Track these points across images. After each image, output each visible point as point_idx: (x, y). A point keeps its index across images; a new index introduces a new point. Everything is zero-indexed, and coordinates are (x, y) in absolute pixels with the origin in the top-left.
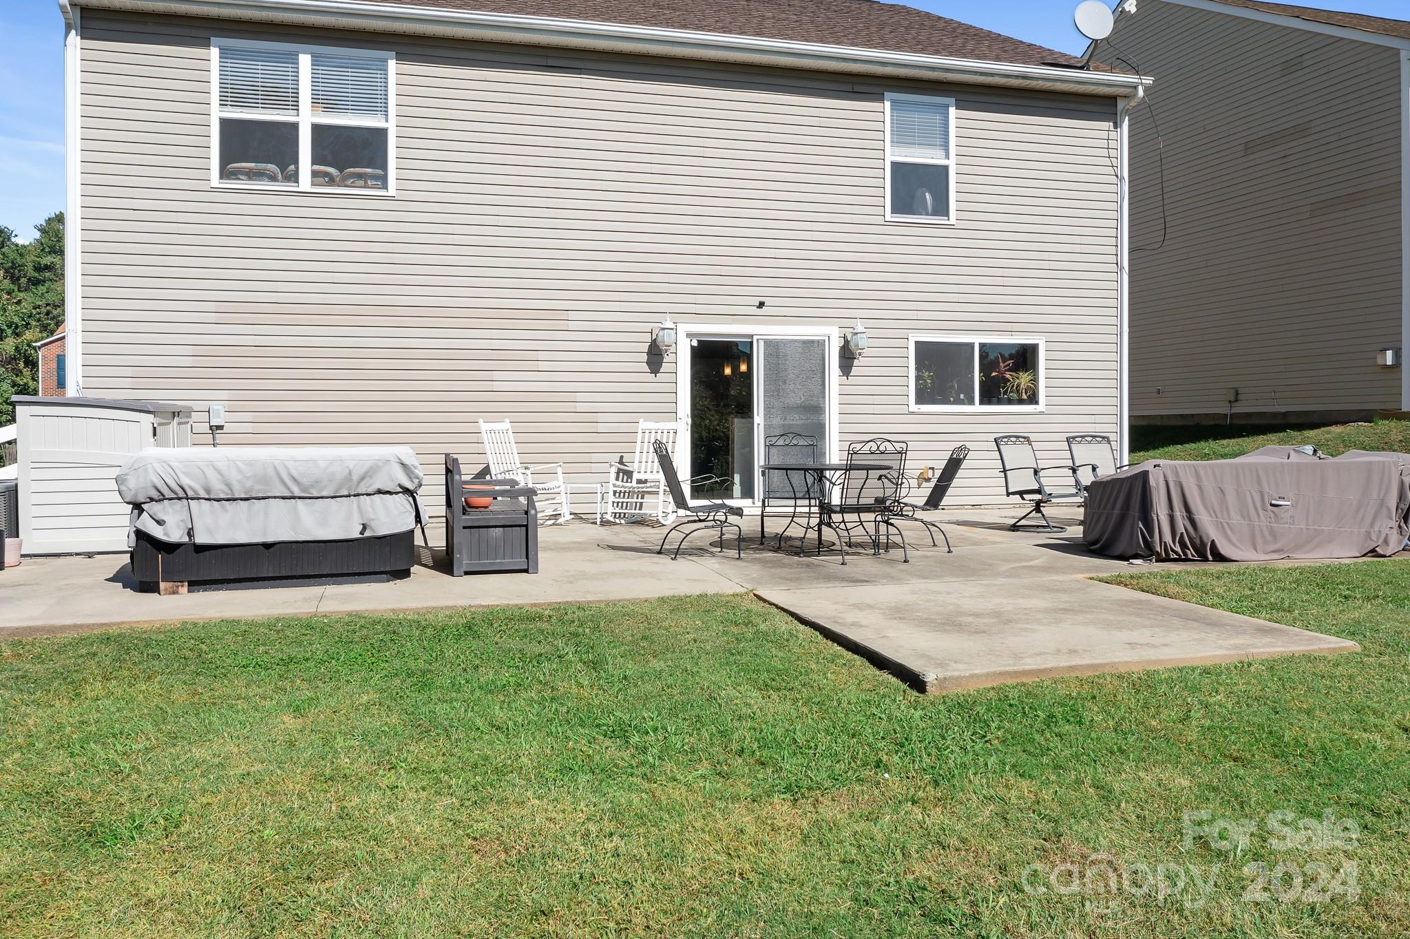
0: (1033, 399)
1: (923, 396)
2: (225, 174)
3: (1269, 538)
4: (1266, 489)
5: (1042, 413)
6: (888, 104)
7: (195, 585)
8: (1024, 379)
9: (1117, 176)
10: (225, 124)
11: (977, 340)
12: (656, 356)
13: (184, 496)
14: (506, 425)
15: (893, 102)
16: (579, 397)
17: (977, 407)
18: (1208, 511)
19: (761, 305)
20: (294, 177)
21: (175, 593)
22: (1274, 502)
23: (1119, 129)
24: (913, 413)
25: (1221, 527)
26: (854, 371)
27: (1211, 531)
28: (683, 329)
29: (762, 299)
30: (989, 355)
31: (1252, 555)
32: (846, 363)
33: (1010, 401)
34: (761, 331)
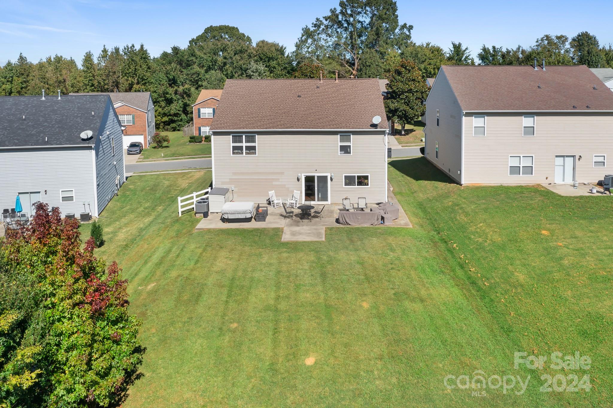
0: (368, 185)
1: (346, 184)
2: (233, 153)
3: (357, 222)
4: (357, 216)
5: (369, 187)
6: (339, 136)
7: (229, 222)
8: (366, 181)
9: (385, 145)
10: (233, 146)
11: (356, 175)
12: (298, 180)
13: (227, 214)
14: (274, 191)
15: (340, 135)
17: (356, 186)
18: (348, 219)
19: (316, 170)
20: (242, 153)
21: (226, 223)
22: (358, 218)
23: (385, 136)
24: (344, 187)
25: (350, 221)
26: (333, 181)
27: (348, 221)
28: (303, 174)
30: (359, 177)
31: (355, 224)
32: (331, 179)
33: (363, 185)
34: (316, 175)
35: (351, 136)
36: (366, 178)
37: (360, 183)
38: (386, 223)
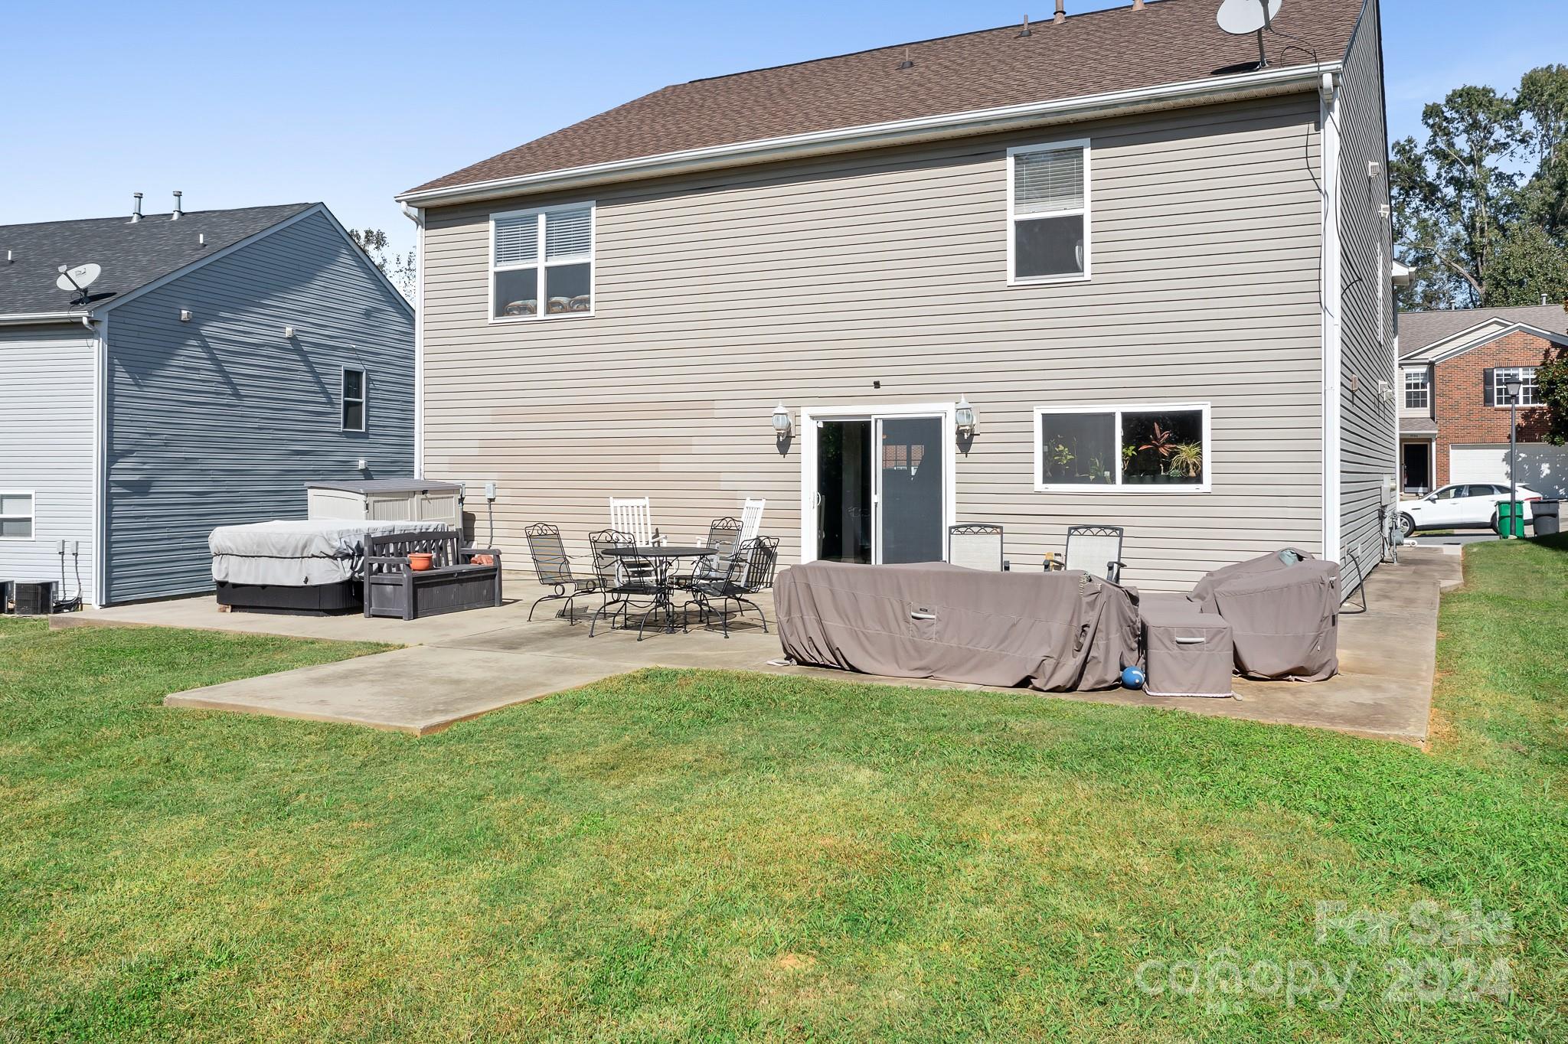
0: (1198, 479)
1: (1055, 473)
2: (503, 312)
3: (912, 652)
4: (907, 599)
5: (1208, 494)
6: (1009, 160)
7: (234, 608)
8: (1186, 452)
9: (1319, 190)
10: (497, 275)
11: (1118, 409)
12: (784, 439)
15: (1016, 157)
16: (723, 476)
17: (1119, 486)
18: (841, 617)
19: (877, 385)
20: (535, 309)
21: (224, 611)
22: (914, 614)
23: (1322, 131)
24: (1039, 493)
25: (855, 635)
26: (974, 448)
28: (805, 412)
29: (876, 379)
30: (1139, 427)
31: (891, 669)
32: (965, 442)
33: (1169, 480)
34: (878, 411)
35: (1087, 153)
36: (1187, 427)
37: (1143, 468)
38: (1163, 689)
